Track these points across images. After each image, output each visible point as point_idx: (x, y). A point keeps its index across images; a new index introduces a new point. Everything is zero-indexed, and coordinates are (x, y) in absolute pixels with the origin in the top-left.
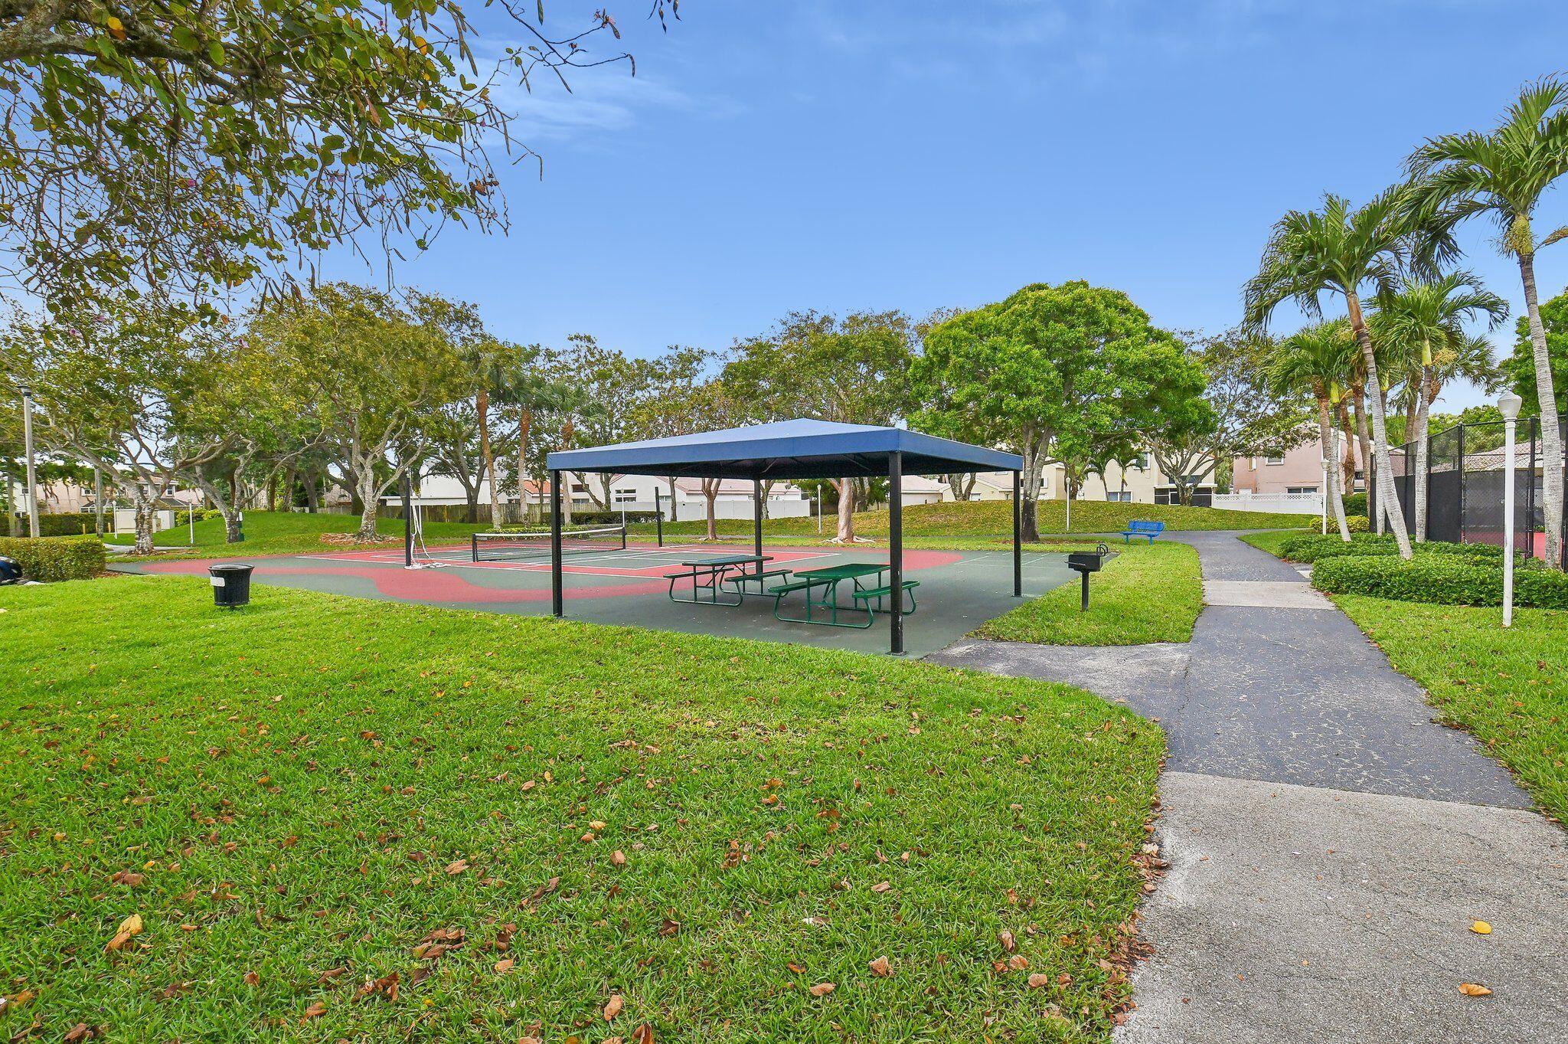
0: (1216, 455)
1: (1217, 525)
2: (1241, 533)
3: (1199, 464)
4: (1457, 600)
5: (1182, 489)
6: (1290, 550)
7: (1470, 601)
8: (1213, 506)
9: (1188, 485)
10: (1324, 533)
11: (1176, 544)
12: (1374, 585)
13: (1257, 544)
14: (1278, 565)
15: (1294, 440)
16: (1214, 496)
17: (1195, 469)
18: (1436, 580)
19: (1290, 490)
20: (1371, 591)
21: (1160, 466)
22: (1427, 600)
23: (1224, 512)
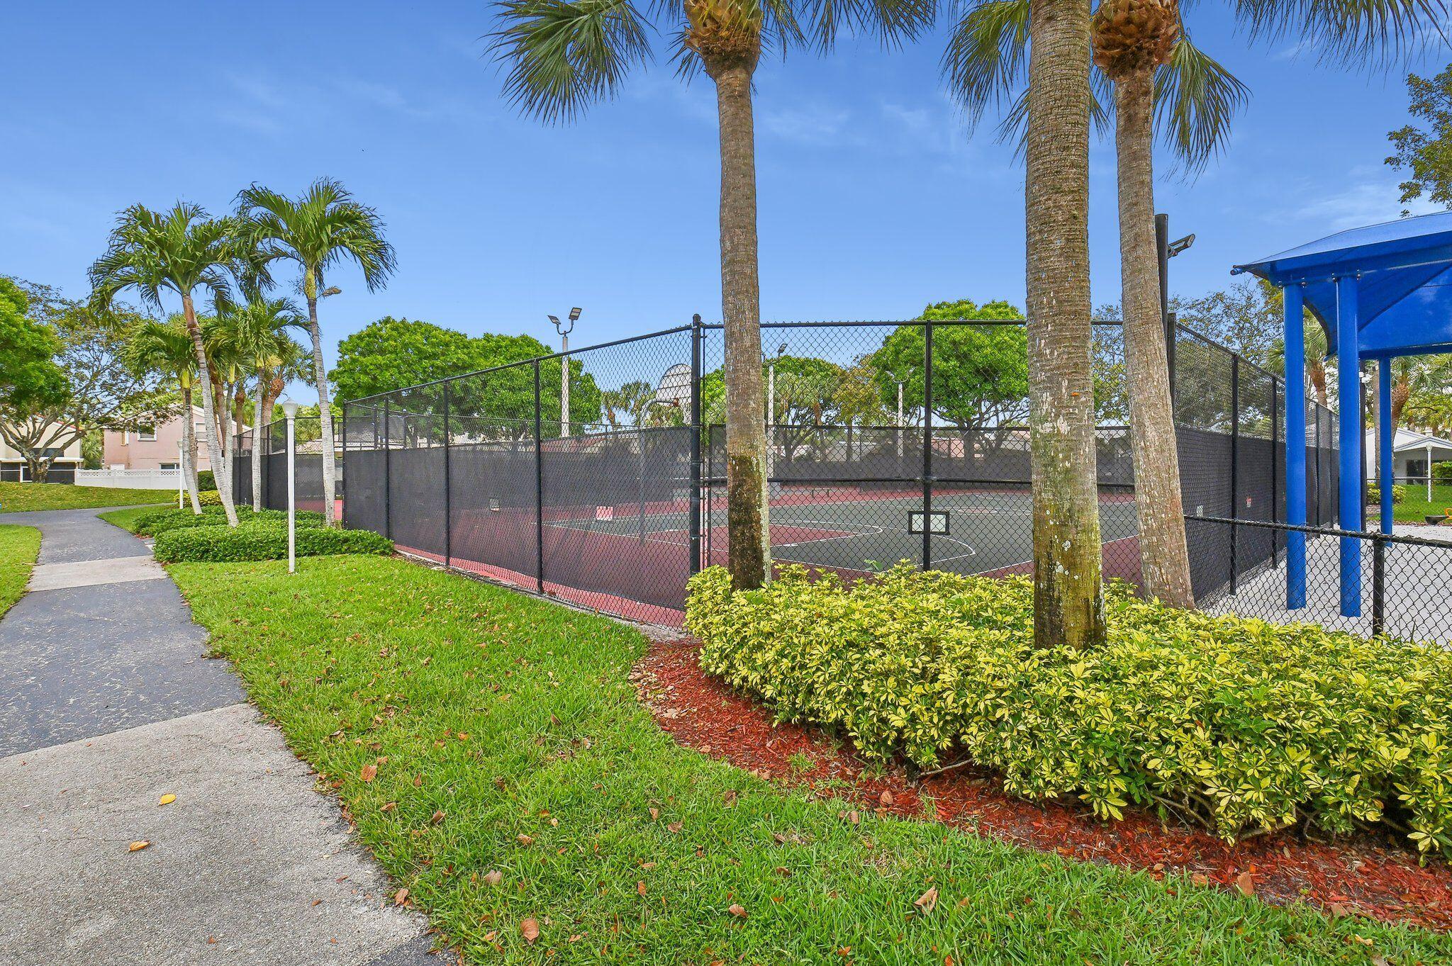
0: (77, 428)
1: (76, 503)
2: (101, 511)
3: (56, 436)
4: (266, 556)
5: (35, 463)
6: (144, 526)
7: (275, 556)
8: (76, 483)
9: (42, 459)
10: (181, 507)
11: (18, 527)
12: (205, 552)
13: (116, 522)
14: (130, 541)
15: (165, 416)
16: (77, 471)
17: (51, 441)
18: (251, 542)
19: (164, 466)
20: (201, 557)
21: (5, 436)
22: (244, 560)
23: (87, 489)
